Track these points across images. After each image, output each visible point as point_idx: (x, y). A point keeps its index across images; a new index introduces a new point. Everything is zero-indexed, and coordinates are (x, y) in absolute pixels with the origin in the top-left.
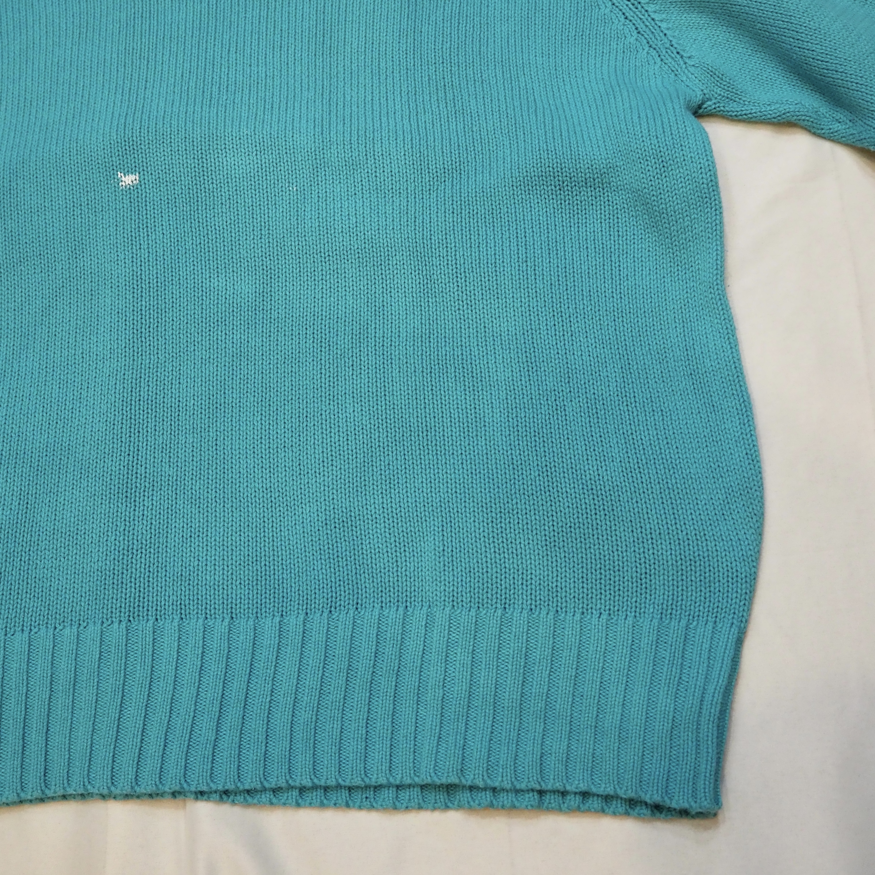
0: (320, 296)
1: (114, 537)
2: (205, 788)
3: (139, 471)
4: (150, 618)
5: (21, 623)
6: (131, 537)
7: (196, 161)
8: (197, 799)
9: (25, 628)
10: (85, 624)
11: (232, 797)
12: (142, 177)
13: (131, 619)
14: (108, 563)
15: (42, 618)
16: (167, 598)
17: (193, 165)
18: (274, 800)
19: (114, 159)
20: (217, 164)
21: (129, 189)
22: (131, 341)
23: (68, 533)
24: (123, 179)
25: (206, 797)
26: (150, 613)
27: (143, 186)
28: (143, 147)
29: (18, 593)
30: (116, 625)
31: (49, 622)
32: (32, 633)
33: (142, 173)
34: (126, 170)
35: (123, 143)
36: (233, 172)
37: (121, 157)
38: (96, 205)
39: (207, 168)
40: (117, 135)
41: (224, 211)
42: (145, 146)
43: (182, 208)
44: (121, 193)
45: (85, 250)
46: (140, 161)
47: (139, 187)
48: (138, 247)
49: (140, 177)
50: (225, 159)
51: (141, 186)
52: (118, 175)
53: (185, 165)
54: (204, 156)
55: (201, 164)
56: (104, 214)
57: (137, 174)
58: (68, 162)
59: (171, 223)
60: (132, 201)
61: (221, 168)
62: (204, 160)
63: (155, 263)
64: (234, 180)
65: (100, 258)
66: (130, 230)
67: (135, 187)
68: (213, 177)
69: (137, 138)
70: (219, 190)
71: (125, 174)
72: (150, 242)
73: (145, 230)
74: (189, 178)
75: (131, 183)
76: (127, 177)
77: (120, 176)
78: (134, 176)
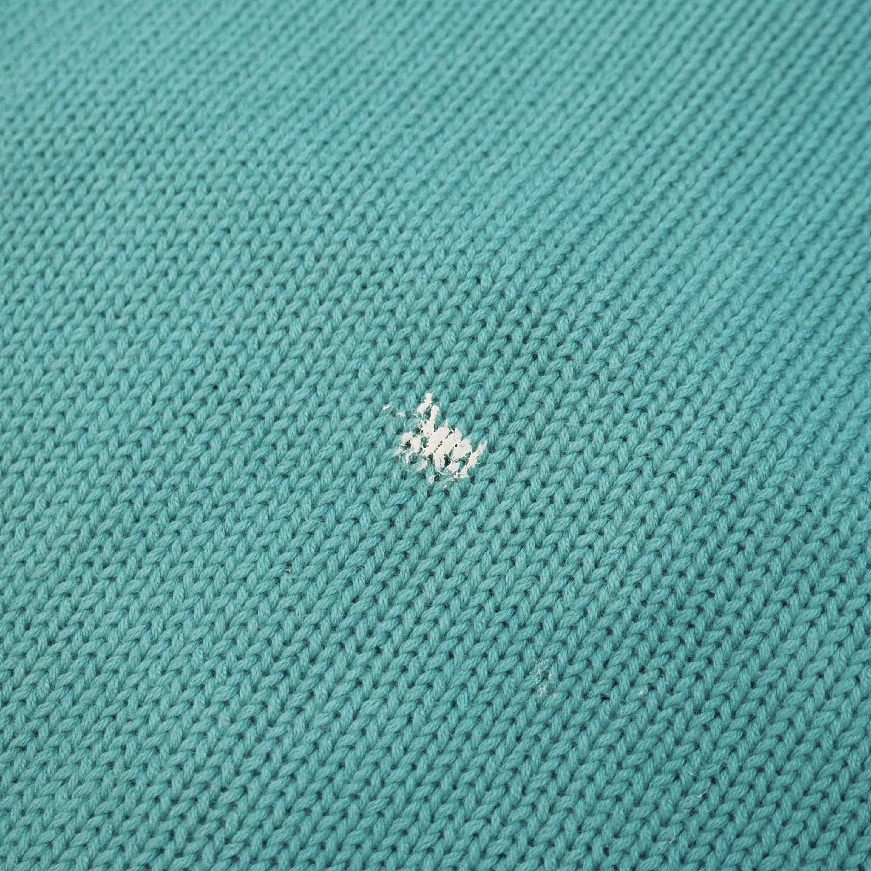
7: (702, 558)
12: (490, 469)
17: (680, 564)
19: (449, 338)
20: (764, 623)
24: (428, 427)
27: (469, 502)
28: (568, 372)
33: (497, 456)
34: (458, 406)
35: (516, 313)
36: (797, 697)
37: (473, 352)
38: (282, 443)
39: (719, 612)
40: (519, 267)
41: (665, 808)
42: (577, 374)
43: (534, 679)
44: (384, 467)
45: (132, 562)
46: (524, 412)
47: (455, 492)
48: (296, 699)
49: (482, 463)
50: (801, 629)
51: (464, 494)
52: (419, 400)
53: (655, 543)
54: (740, 560)
55: (709, 582)
56: (283, 491)
57: (482, 448)
58: (309, 233)
59: (462, 704)
60: (400, 522)
61: (765, 648)
62: (730, 576)
63: (303, 803)
64: (779, 727)
65: (156, 627)
66: (314, 617)
67: (443, 484)
68: (718, 657)
69: (571, 327)
70: (703, 718)
71: (443, 415)
72: (346, 713)
73: (362, 658)
74: (637, 596)
75: (439, 462)
76: (444, 430)
77: (421, 409)
78: (467, 444)
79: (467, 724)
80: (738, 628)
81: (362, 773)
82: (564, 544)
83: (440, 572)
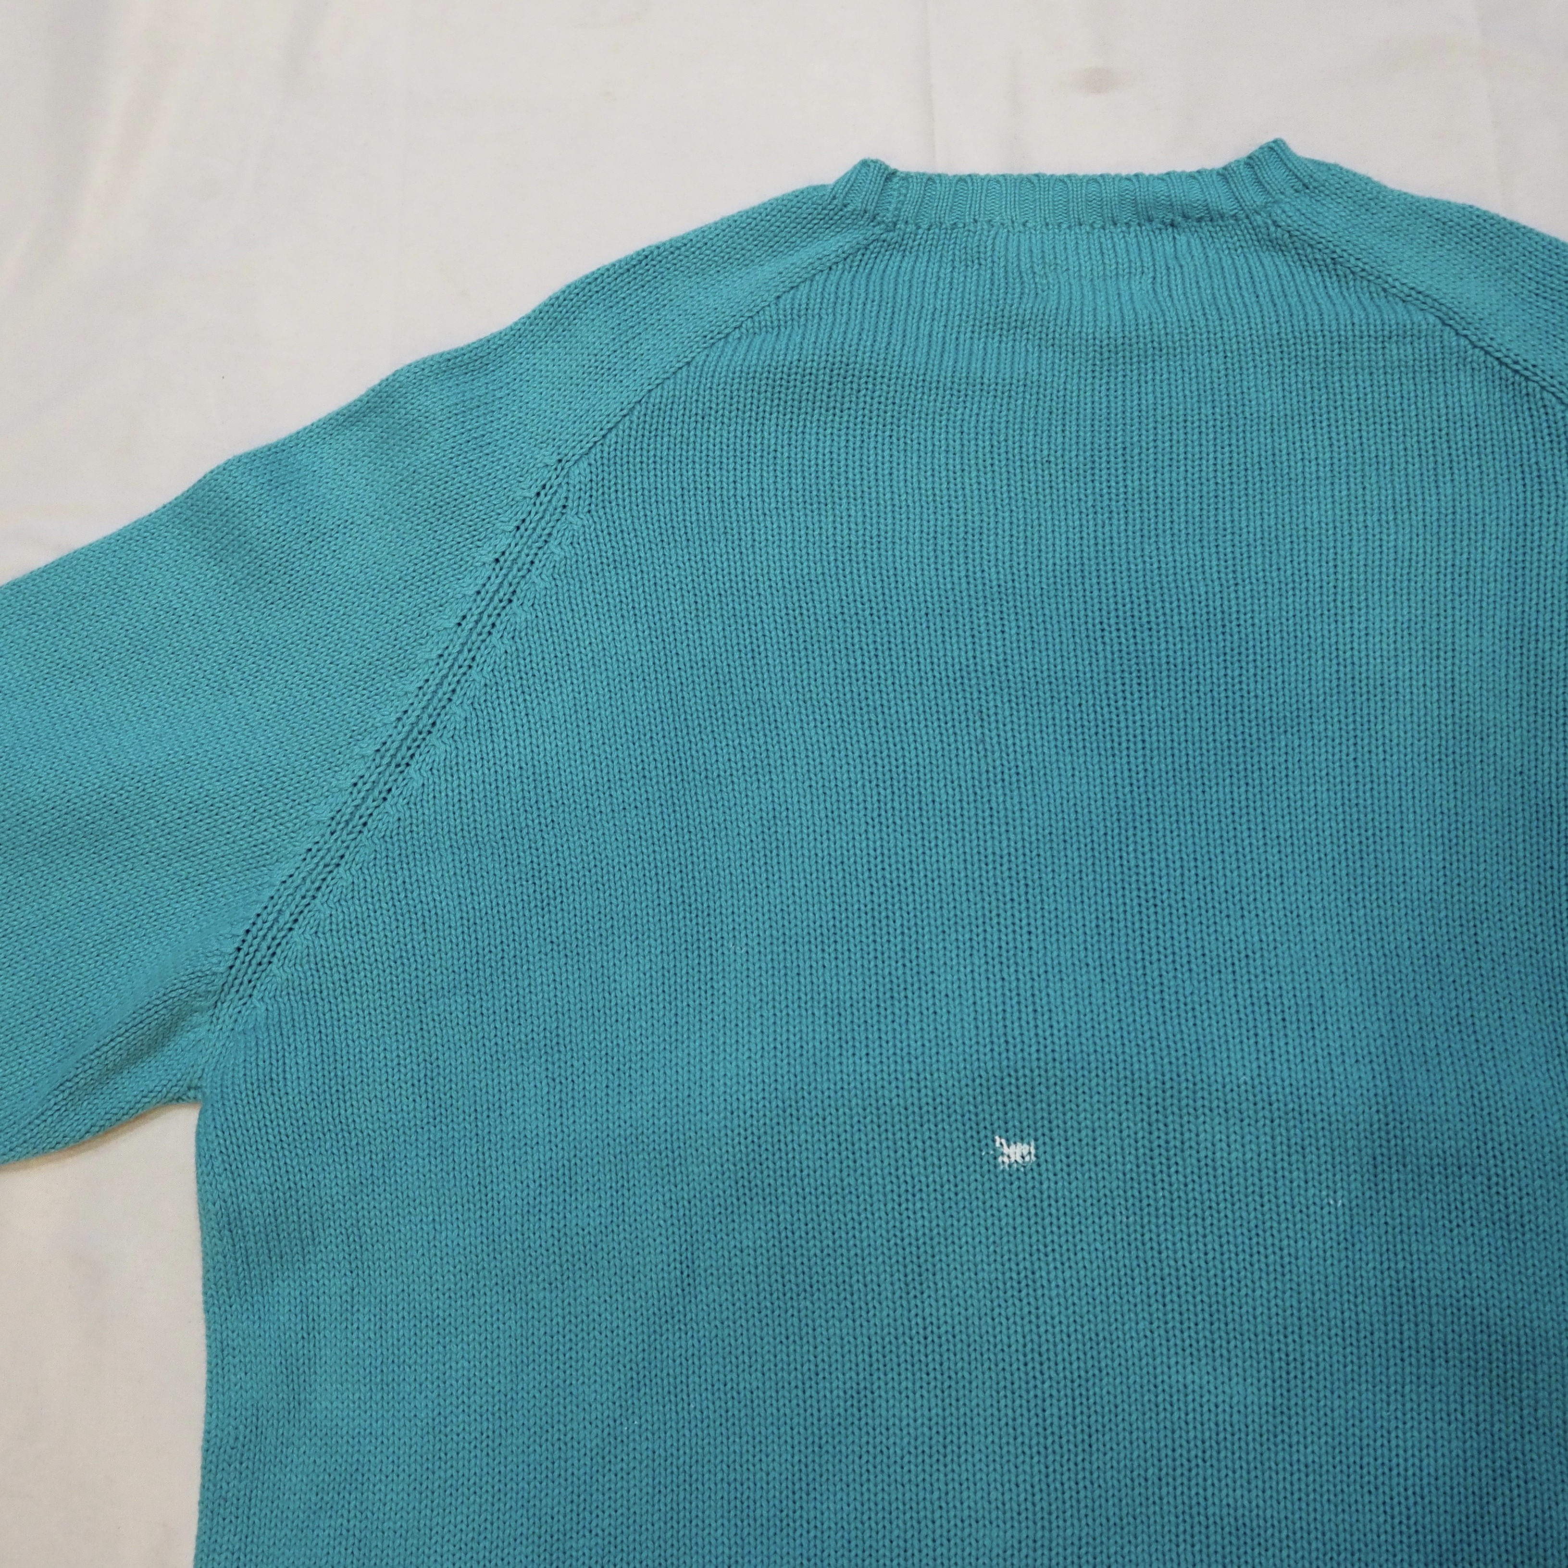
0: (1393, 1425)
7: (1146, 1126)
12: (1041, 1148)
17: (1140, 1135)
19: (987, 1108)
20: (1187, 1135)
21: (1015, 1173)
22: (1036, 1488)
24: (1006, 1150)
27: (1043, 1167)
28: (1043, 1089)
33: (1040, 1140)
34: (1011, 1133)
35: (1006, 1079)
36: (1218, 1155)
37: (1001, 1107)
38: (952, 1196)
39: (1167, 1142)
40: (993, 1059)
41: (1201, 1231)
42: (1048, 1088)
43: (1118, 1218)
44: (1000, 1177)
45: (932, 1285)
46: (1038, 1117)
47: (1035, 1167)
48: (1039, 1293)
49: (1037, 1148)
50: (1201, 1128)
51: (1039, 1165)
52: (994, 1141)
53: (1125, 1133)
54: (1161, 1117)
55: (1155, 1134)
56: (968, 1215)
57: (1032, 1143)
58: (895, 1101)
59: (1100, 1247)
60: (1023, 1194)
61: (1194, 1144)
62: (1161, 1126)
63: (1072, 1329)
64: (1220, 1171)
65: (962, 1303)
66: (1020, 1256)
67: (1028, 1168)
68: (1179, 1160)
69: (1032, 1070)
70: (1190, 1187)
71: (1008, 1140)
72: (1061, 1283)
73: (1050, 1258)
74: (1132, 1158)
75: (1020, 1160)
76: (1013, 1146)
77: (998, 1144)
78: (1025, 1146)
79: (1107, 1254)
80: (1178, 1144)
81: (1084, 1302)
82: (1091, 1158)
83: (1053, 1202)
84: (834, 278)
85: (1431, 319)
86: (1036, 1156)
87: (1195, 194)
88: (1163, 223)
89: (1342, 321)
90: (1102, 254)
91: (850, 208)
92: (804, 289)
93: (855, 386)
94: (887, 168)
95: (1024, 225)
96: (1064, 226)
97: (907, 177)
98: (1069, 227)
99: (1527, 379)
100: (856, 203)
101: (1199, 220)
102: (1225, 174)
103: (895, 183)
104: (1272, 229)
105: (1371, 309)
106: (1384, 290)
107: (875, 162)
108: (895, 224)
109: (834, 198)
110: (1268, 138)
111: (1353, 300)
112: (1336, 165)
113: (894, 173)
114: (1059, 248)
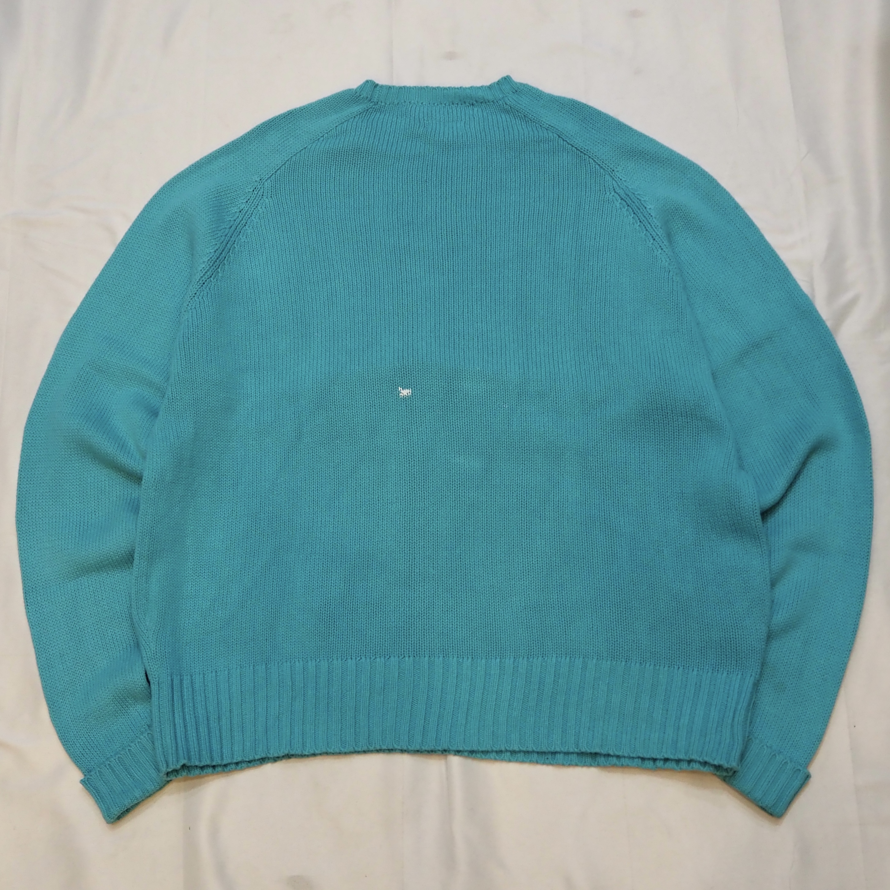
0: (521, 473)
1: (403, 609)
2: (461, 749)
3: (415, 571)
4: (426, 655)
5: (350, 654)
6: (413, 609)
7: (447, 384)
8: (455, 755)
9: (353, 657)
10: (388, 657)
11: (474, 755)
13: (415, 655)
14: (400, 623)
15: (362, 652)
16: (435, 645)
17: (445, 387)
18: (497, 758)
19: (396, 378)
20: (460, 387)
21: (405, 399)
22: (409, 493)
23: (375, 605)
24: (402, 391)
25: (460, 754)
26: (426, 653)
28: (414, 372)
29: (347, 637)
30: (407, 659)
31: (367, 654)
32: (357, 660)
33: (413, 389)
34: (404, 386)
35: (403, 369)
36: (469, 392)
37: (401, 378)
38: (385, 406)
39: (453, 389)
40: (398, 363)
41: (463, 416)
42: (416, 372)
43: (437, 413)
44: (400, 400)
45: (378, 434)
46: (413, 381)
47: (411, 397)
48: (411, 435)
49: (412, 391)
50: (464, 384)
51: (413, 397)
52: (398, 389)
53: (440, 386)
54: (452, 381)
55: (450, 386)
56: (390, 412)
57: (411, 389)
58: (367, 378)
59: (431, 421)
60: (407, 405)
61: (462, 389)
62: (452, 384)
63: (421, 446)
64: (470, 398)
65: (387, 439)
66: (406, 424)
67: (409, 397)
68: (457, 395)
69: (411, 366)
70: (460, 403)
71: (403, 388)
72: (418, 432)
73: (415, 425)
74: (442, 394)
75: (406, 395)
76: (404, 390)
77: (399, 390)
78: (408, 390)
79: (434, 423)
80: (457, 389)
81: (426, 438)
82: (429, 394)
83: (417, 408)
84: (356, 120)
85: (555, 135)
86: (412, 394)
87: (480, 94)
88: (469, 104)
89: (525, 136)
90: (448, 114)
91: (362, 96)
92: (345, 124)
93: (362, 156)
94: (374, 83)
95: (422, 103)
96: (436, 104)
97: (382, 87)
98: (438, 105)
99: (585, 154)
100: (364, 95)
101: (481, 103)
102: (490, 87)
103: (378, 88)
104: (505, 105)
105: (536, 132)
106: (541, 126)
107: (370, 81)
108: (378, 103)
109: (356, 93)
110: (505, 75)
111: (530, 129)
112: (527, 84)
113: (377, 85)
114: (434, 112)
